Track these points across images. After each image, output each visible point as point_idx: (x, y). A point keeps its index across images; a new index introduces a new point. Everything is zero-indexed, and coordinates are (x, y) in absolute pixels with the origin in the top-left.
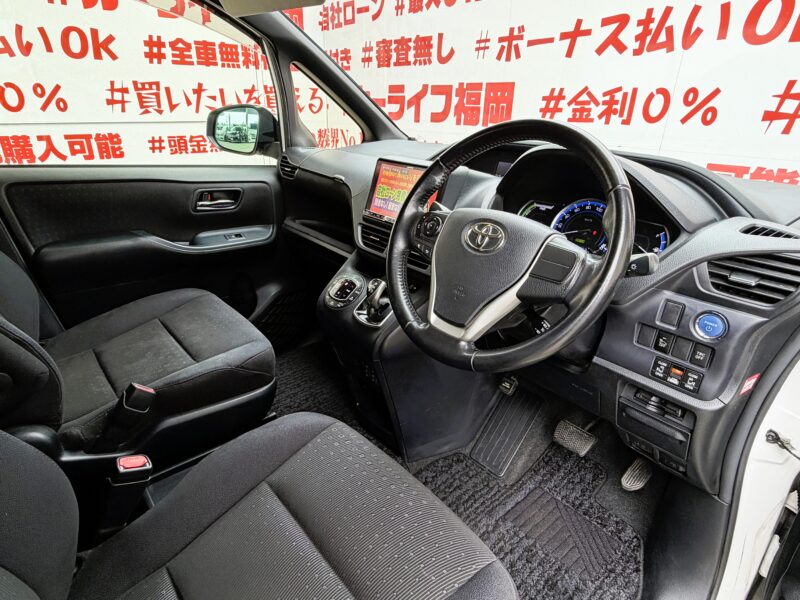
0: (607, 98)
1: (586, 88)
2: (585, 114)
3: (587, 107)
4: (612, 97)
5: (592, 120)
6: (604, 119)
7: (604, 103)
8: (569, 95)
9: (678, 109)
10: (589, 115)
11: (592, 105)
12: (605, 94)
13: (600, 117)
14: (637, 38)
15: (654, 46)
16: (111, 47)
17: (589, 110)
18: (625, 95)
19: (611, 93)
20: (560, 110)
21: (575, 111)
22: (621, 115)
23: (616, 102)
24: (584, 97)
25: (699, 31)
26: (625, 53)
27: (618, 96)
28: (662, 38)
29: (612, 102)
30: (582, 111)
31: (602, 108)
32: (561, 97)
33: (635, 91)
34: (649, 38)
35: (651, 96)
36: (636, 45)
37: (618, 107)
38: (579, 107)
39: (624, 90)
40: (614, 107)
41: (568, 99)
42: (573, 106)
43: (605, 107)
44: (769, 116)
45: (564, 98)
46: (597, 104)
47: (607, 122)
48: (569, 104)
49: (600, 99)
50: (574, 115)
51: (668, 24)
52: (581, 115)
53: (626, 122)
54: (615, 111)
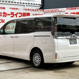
16: (4, 21)
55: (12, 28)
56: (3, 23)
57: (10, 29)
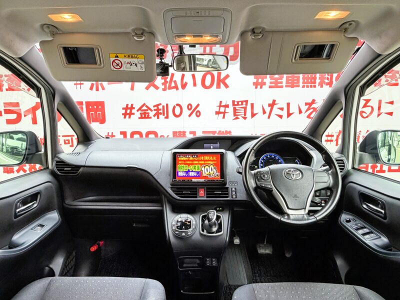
0: (156, 108)
1: (144, 104)
2: (147, 115)
3: (147, 112)
4: (158, 108)
5: (151, 118)
6: (156, 117)
7: (155, 110)
8: (137, 106)
9: (186, 112)
10: (148, 115)
11: (149, 111)
12: (154, 106)
13: (154, 116)
14: (163, 84)
15: (170, 88)
17: (148, 113)
18: (163, 107)
19: (157, 106)
20: (134, 114)
21: (141, 114)
22: (164, 115)
23: (160, 110)
24: (144, 108)
25: (186, 84)
26: (159, 89)
27: (160, 107)
28: (173, 85)
29: (158, 110)
30: (145, 114)
31: (154, 112)
32: (132, 108)
33: (167, 105)
34: (168, 85)
35: (174, 107)
36: (163, 87)
37: (161, 111)
38: (143, 112)
39: (163, 104)
40: (160, 112)
41: (137, 108)
42: (140, 112)
43: (155, 112)
44: (218, 113)
45: (134, 108)
46: (151, 110)
47: (158, 118)
48: (138, 111)
49: (153, 108)
50: (141, 116)
51: (174, 79)
52: (145, 116)
53: (167, 117)
54: (161, 114)
55: (264, 112)
56: (218, 87)
57: (253, 115)
